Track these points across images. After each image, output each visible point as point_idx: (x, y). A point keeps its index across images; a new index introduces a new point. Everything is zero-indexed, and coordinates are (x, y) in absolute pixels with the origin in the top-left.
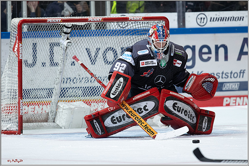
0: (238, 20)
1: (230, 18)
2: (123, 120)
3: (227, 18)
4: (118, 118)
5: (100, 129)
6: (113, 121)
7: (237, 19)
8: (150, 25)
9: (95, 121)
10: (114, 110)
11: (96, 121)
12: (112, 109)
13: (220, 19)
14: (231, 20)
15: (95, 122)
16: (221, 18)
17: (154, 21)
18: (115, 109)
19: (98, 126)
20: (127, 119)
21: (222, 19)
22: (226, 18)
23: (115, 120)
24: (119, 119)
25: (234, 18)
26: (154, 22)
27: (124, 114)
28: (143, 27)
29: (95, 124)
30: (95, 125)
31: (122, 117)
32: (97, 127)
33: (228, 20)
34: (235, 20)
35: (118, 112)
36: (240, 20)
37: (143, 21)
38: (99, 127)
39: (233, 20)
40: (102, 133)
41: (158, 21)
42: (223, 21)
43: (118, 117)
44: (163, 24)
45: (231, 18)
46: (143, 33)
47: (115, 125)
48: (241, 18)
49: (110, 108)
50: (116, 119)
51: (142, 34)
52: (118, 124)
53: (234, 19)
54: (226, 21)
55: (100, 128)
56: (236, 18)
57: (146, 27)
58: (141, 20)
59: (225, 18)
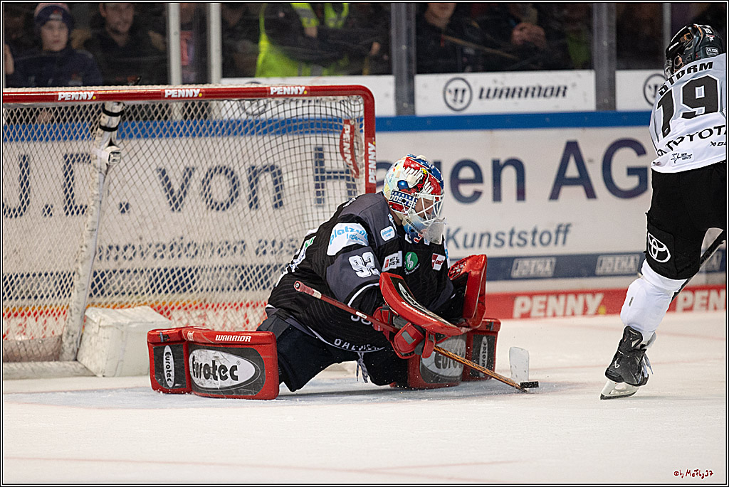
0: (552, 94)
1: (531, 90)
3: (525, 90)
7: (548, 93)
13: (505, 91)
14: (533, 95)
16: (509, 90)
21: (511, 91)
22: (521, 89)
25: (540, 88)
33: (526, 96)
34: (545, 96)
36: (557, 95)
39: (539, 95)
42: (512, 96)
45: (534, 89)
48: (559, 88)
53: (543, 92)
56: (546, 90)
58: (303, 95)
59: (518, 90)
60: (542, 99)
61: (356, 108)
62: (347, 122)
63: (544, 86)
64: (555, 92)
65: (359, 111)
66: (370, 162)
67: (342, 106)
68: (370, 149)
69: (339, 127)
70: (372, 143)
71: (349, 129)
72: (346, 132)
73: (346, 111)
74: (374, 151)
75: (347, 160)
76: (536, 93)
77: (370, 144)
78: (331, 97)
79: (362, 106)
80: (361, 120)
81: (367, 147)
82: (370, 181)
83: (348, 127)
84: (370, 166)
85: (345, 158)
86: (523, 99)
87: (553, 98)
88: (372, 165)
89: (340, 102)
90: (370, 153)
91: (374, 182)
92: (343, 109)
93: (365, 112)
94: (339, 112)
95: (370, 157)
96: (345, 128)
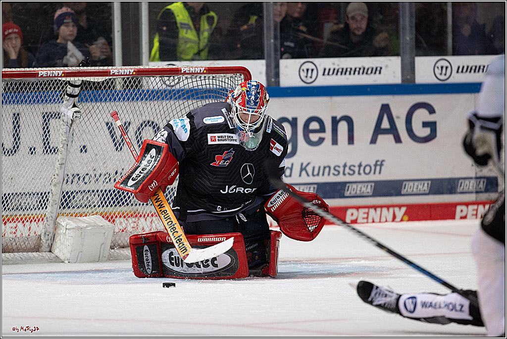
0: (372, 72)
1: (358, 69)
3: (353, 69)
7: (369, 71)
13: (340, 70)
14: (359, 73)
16: (343, 69)
17: (225, 74)
21: (344, 70)
22: (351, 69)
25: (364, 69)
26: (225, 76)
33: (354, 74)
34: (367, 73)
36: (375, 73)
39: (363, 73)
41: (232, 75)
42: (345, 74)
45: (360, 69)
48: (376, 69)
53: (365, 71)
54: (350, 74)
56: (368, 69)
58: (203, 73)
59: (349, 70)
60: (365, 76)
63: (367, 67)
64: (374, 71)
67: (229, 81)
73: (232, 85)
76: (361, 71)
78: (222, 75)
86: (352, 76)
89: (228, 78)
96: (229, 95)
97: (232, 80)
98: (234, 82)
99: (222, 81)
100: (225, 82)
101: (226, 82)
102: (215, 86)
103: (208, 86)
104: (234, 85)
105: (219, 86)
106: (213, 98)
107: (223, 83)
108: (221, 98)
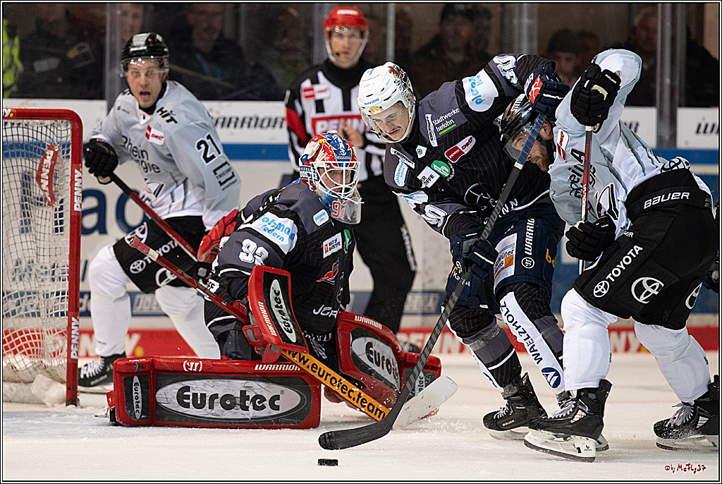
0: (269, 125)
1: (247, 120)
2: (207, 405)
3: (241, 119)
4: (199, 397)
5: (140, 405)
6: (181, 398)
7: (265, 124)
8: (30, 131)
9: (136, 379)
10: (197, 372)
11: (138, 382)
12: (194, 368)
13: (221, 120)
14: (249, 126)
15: (136, 383)
16: (224, 119)
17: (42, 121)
18: (200, 370)
19: (140, 395)
20: (218, 407)
21: (227, 121)
22: (237, 119)
23: (188, 397)
24: (199, 399)
25: (257, 119)
26: (41, 124)
27: (217, 394)
28: (13, 135)
29: (134, 387)
30: (134, 391)
31: (208, 398)
32: (137, 397)
33: (242, 126)
34: (261, 126)
35: (204, 381)
36: (274, 126)
37: (13, 121)
38: (140, 399)
39: (255, 126)
40: (143, 417)
41: (53, 121)
42: (228, 126)
43: (199, 394)
44: (67, 130)
45: (251, 119)
46: (12, 153)
47: (182, 409)
48: (276, 120)
49: (188, 364)
50: (191, 397)
51: (10, 155)
52: (192, 411)
53: (259, 122)
54: (235, 126)
55: (141, 402)
56: (263, 121)
57: (21, 138)
58: (9, 118)
59: (234, 120)
60: (258, 130)
61: (64, 132)
62: (51, 148)
63: (261, 116)
64: (272, 123)
65: (67, 137)
66: (76, 189)
67: (48, 131)
68: (76, 176)
69: (41, 152)
70: (79, 170)
71: (52, 155)
72: (48, 157)
73: (52, 137)
74: (80, 178)
75: (42, 186)
76: (253, 123)
77: (76, 171)
78: (37, 121)
79: (70, 131)
80: (68, 146)
81: (73, 174)
82: (76, 209)
83: (52, 152)
84: (76, 193)
85: (40, 184)
86: (238, 129)
87: (270, 130)
88: (78, 193)
89: (46, 127)
90: (76, 180)
91: (79, 210)
92: (48, 135)
93: (72, 137)
94: (43, 136)
95: (76, 184)
96: (47, 153)
97: (52, 129)
98: (55, 132)
99: (37, 131)
100: (41, 133)
101: (44, 132)
102: (26, 138)
103: (16, 138)
104: (55, 138)
105: (33, 138)
106: (23, 156)
107: (39, 134)
108: (35, 156)
